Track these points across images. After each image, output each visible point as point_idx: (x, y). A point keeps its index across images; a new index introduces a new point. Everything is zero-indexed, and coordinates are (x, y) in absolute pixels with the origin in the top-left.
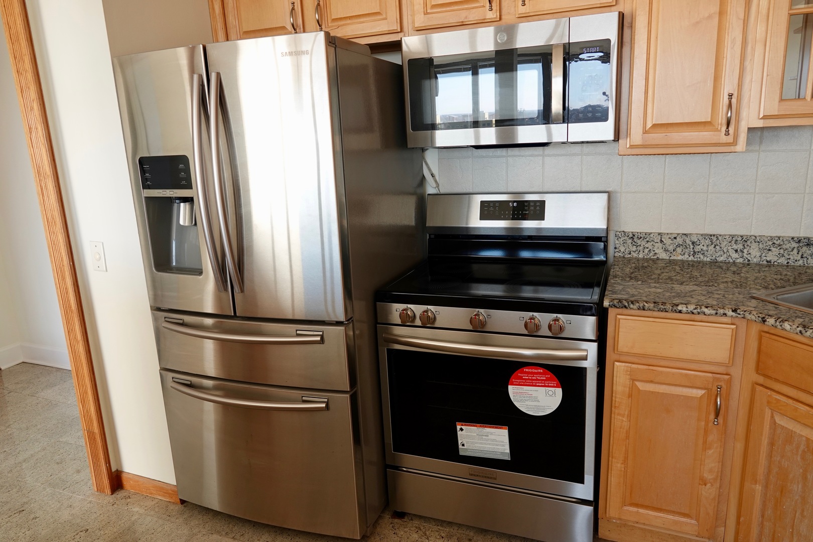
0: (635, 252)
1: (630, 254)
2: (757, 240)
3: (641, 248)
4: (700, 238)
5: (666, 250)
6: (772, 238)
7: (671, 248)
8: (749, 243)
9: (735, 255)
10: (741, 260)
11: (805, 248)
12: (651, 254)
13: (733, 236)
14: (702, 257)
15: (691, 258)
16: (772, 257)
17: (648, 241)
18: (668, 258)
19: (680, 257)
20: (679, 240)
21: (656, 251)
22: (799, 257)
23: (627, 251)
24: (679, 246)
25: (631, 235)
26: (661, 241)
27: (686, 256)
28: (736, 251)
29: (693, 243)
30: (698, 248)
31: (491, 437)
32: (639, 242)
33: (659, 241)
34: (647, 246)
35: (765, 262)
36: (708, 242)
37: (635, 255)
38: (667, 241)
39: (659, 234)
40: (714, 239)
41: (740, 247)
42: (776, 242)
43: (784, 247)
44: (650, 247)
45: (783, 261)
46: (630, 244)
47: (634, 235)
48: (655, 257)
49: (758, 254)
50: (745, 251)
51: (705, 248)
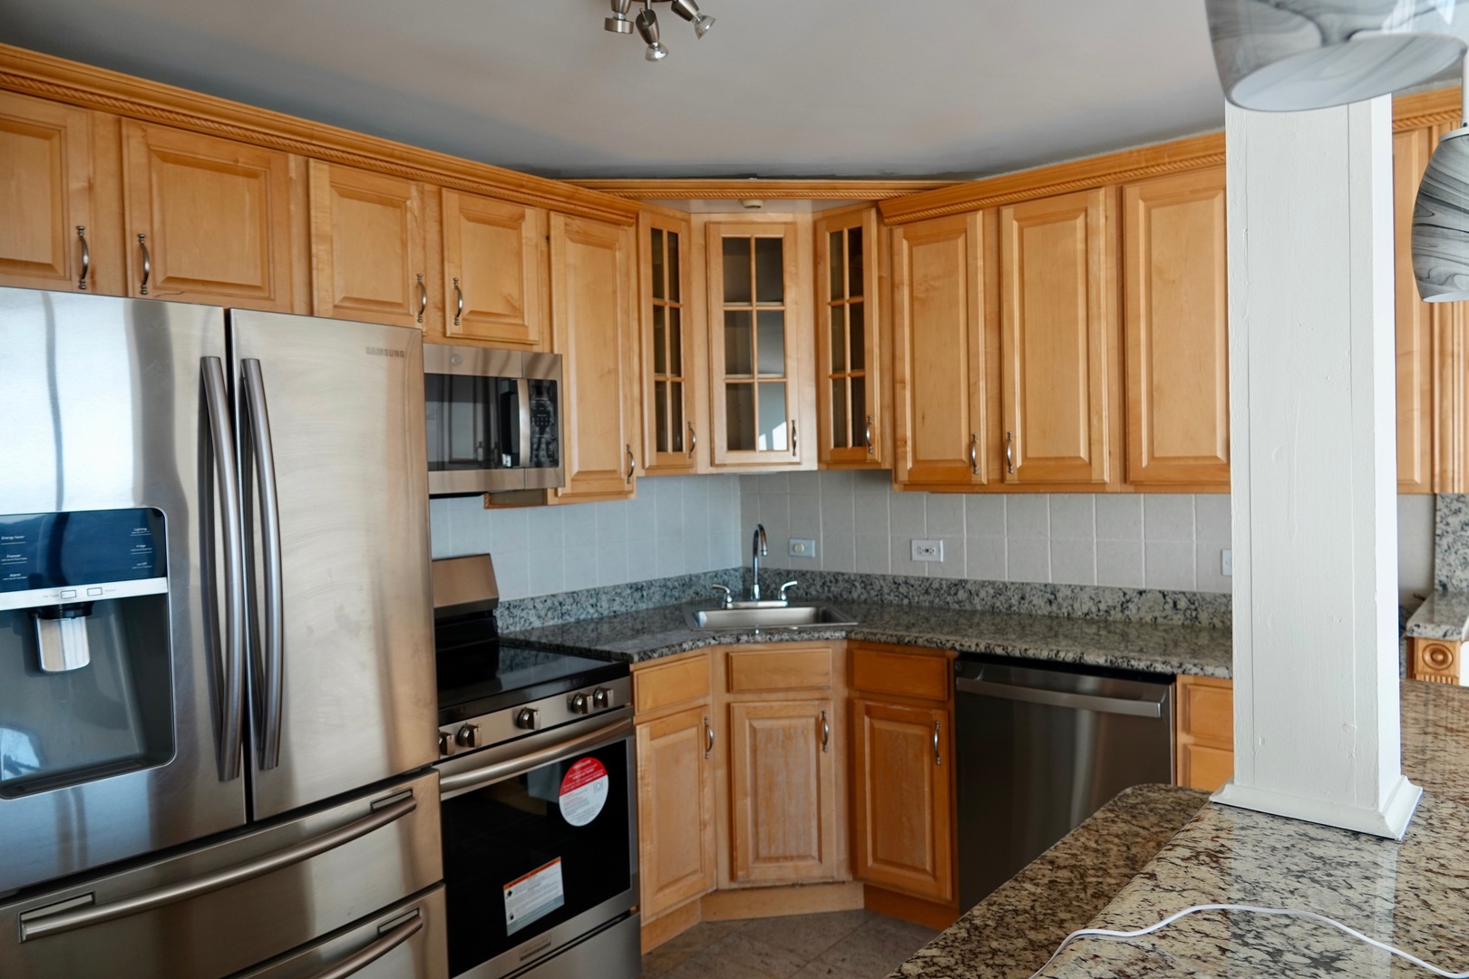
0: (512, 625)
1: (508, 628)
2: (605, 591)
3: (517, 619)
4: (565, 597)
5: (539, 617)
6: (615, 587)
7: (543, 613)
8: (600, 596)
9: (592, 610)
10: (596, 615)
11: (635, 593)
12: (527, 625)
13: (588, 591)
14: (567, 617)
15: (560, 622)
16: (616, 607)
17: (523, 610)
18: (541, 625)
19: (551, 623)
20: (549, 603)
21: (532, 620)
22: (632, 604)
23: (505, 627)
24: (549, 609)
25: (507, 606)
26: (535, 607)
27: (556, 620)
28: (592, 606)
29: (561, 604)
30: (565, 608)
31: (544, 883)
32: (515, 612)
33: (532, 607)
34: (522, 615)
35: (612, 614)
36: (571, 600)
37: (512, 628)
38: (539, 606)
39: (532, 599)
40: (575, 595)
41: (593, 601)
42: (616, 591)
43: (623, 594)
44: (525, 617)
45: (623, 609)
46: (507, 617)
47: (510, 605)
48: (530, 627)
49: (607, 606)
50: (598, 604)
51: (569, 608)
